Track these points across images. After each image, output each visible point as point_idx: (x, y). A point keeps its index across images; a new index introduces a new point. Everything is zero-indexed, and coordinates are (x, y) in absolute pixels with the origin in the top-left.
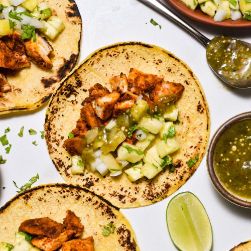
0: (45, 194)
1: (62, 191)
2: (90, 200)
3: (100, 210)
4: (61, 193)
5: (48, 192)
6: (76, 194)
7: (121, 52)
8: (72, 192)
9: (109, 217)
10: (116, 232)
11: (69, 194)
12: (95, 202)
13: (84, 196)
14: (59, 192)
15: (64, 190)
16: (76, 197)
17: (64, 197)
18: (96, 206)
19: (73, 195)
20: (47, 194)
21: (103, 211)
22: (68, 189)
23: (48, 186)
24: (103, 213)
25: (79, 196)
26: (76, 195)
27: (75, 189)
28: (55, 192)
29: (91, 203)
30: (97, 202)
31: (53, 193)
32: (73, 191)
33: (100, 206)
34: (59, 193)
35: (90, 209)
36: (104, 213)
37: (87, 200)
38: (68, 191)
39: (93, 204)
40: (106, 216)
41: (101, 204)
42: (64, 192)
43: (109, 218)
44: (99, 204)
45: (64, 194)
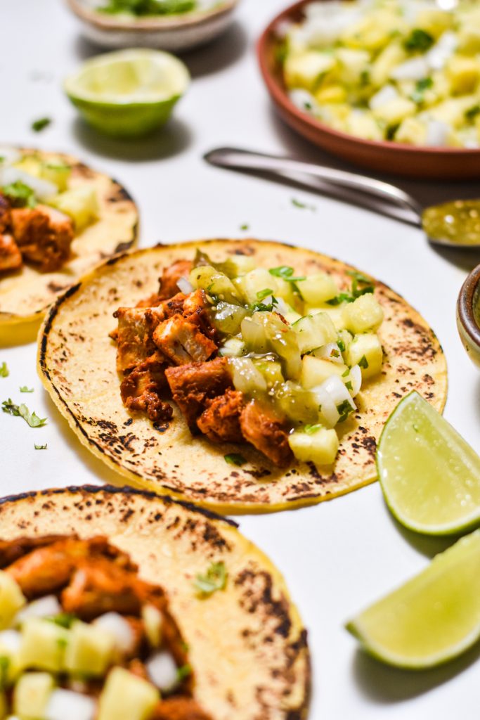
0: (36, 514)
1: (83, 504)
2: (159, 517)
3: (188, 538)
4: (81, 508)
5: (46, 506)
6: (123, 507)
7: (63, 342)
8: (110, 504)
9: (210, 551)
10: (231, 585)
11: (103, 509)
12: (172, 521)
13: (142, 511)
14: (76, 505)
15: (90, 499)
16: (121, 516)
17: (89, 518)
18: (175, 532)
19: (111, 511)
20: (43, 512)
21: (194, 538)
22: (100, 496)
23: (45, 493)
24: (194, 544)
25: (131, 512)
26: (122, 511)
27: (119, 496)
28: (65, 508)
29: (160, 527)
30: (178, 519)
31: (59, 509)
32: (113, 501)
33: (185, 529)
34: (76, 510)
35: (157, 542)
36: (198, 545)
37: (152, 518)
38: (99, 502)
39: (168, 528)
40: (205, 548)
41: (189, 521)
42: (89, 504)
43: (212, 555)
44: (183, 522)
45: (87, 511)
